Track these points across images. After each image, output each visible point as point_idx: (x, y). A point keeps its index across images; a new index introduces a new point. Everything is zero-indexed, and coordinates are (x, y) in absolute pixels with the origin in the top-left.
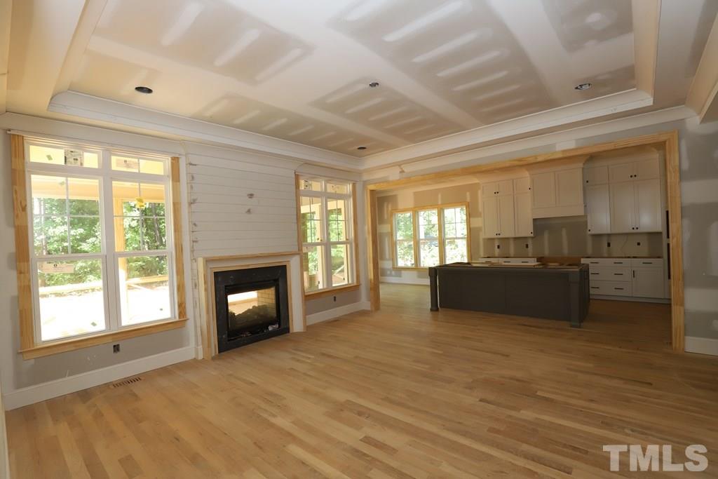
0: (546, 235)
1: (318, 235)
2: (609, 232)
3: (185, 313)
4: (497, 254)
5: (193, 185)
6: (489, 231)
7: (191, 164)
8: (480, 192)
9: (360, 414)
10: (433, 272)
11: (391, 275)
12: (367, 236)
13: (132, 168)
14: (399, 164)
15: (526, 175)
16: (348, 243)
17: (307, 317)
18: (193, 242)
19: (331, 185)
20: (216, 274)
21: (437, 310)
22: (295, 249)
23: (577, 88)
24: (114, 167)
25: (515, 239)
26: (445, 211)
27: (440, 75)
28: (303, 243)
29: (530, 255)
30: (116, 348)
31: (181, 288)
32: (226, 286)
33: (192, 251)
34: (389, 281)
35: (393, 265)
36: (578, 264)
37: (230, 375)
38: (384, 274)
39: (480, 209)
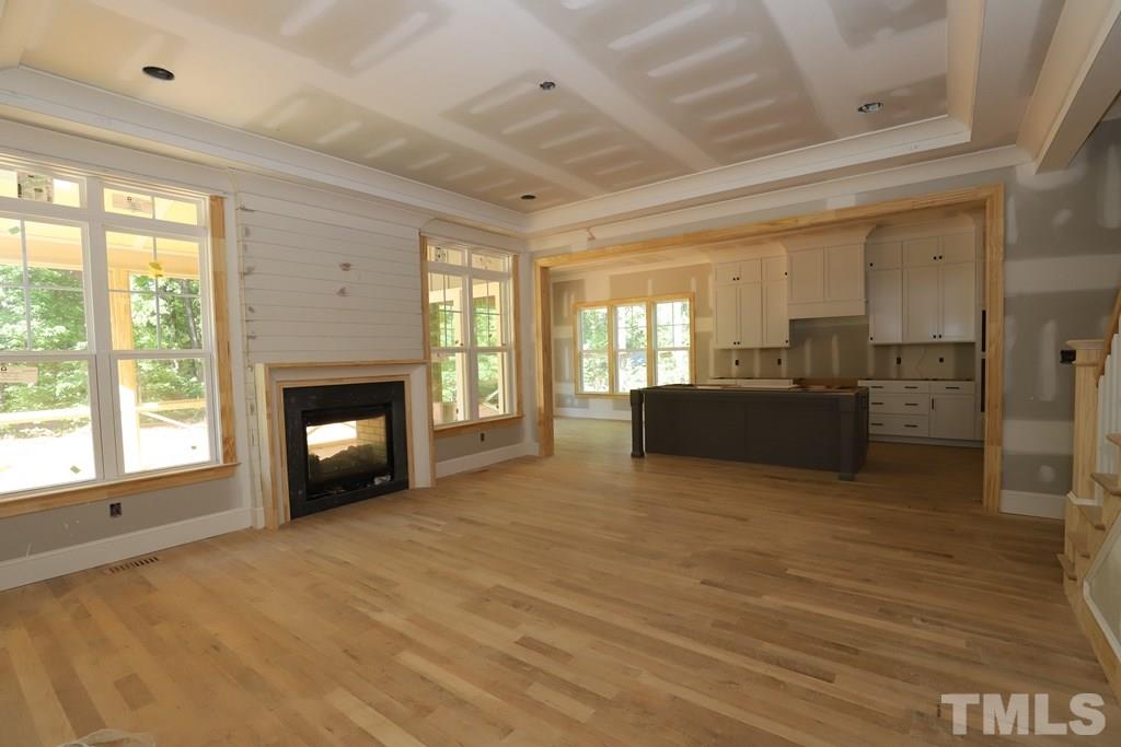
0: (808, 348)
1: (458, 336)
2: (899, 341)
3: (234, 454)
4: (734, 374)
5: (247, 243)
6: (723, 337)
7: (243, 209)
8: (711, 279)
9: (516, 605)
10: (637, 397)
11: (572, 406)
12: (536, 341)
13: (140, 210)
14: (588, 226)
15: (779, 253)
16: (506, 350)
17: (438, 464)
18: (249, 337)
19: (479, 257)
20: (287, 391)
21: (642, 455)
22: (419, 356)
23: (861, 109)
24: (109, 207)
25: (763, 350)
26: (659, 306)
27: (653, 73)
28: (432, 348)
29: (784, 376)
30: (115, 510)
31: (227, 413)
32: (303, 412)
33: (247, 353)
34: (570, 415)
35: (576, 389)
36: (853, 387)
37: (309, 551)
38: (561, 404)
39: (711, 304)
